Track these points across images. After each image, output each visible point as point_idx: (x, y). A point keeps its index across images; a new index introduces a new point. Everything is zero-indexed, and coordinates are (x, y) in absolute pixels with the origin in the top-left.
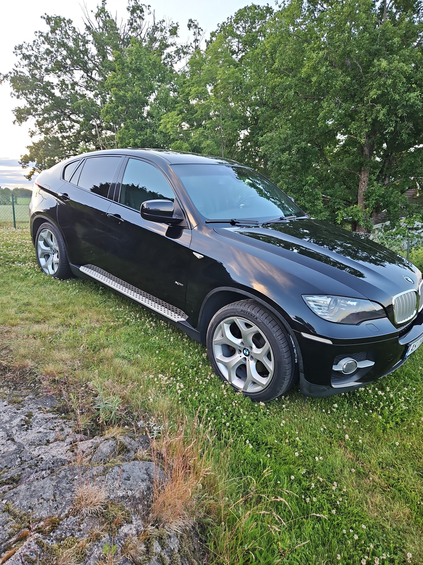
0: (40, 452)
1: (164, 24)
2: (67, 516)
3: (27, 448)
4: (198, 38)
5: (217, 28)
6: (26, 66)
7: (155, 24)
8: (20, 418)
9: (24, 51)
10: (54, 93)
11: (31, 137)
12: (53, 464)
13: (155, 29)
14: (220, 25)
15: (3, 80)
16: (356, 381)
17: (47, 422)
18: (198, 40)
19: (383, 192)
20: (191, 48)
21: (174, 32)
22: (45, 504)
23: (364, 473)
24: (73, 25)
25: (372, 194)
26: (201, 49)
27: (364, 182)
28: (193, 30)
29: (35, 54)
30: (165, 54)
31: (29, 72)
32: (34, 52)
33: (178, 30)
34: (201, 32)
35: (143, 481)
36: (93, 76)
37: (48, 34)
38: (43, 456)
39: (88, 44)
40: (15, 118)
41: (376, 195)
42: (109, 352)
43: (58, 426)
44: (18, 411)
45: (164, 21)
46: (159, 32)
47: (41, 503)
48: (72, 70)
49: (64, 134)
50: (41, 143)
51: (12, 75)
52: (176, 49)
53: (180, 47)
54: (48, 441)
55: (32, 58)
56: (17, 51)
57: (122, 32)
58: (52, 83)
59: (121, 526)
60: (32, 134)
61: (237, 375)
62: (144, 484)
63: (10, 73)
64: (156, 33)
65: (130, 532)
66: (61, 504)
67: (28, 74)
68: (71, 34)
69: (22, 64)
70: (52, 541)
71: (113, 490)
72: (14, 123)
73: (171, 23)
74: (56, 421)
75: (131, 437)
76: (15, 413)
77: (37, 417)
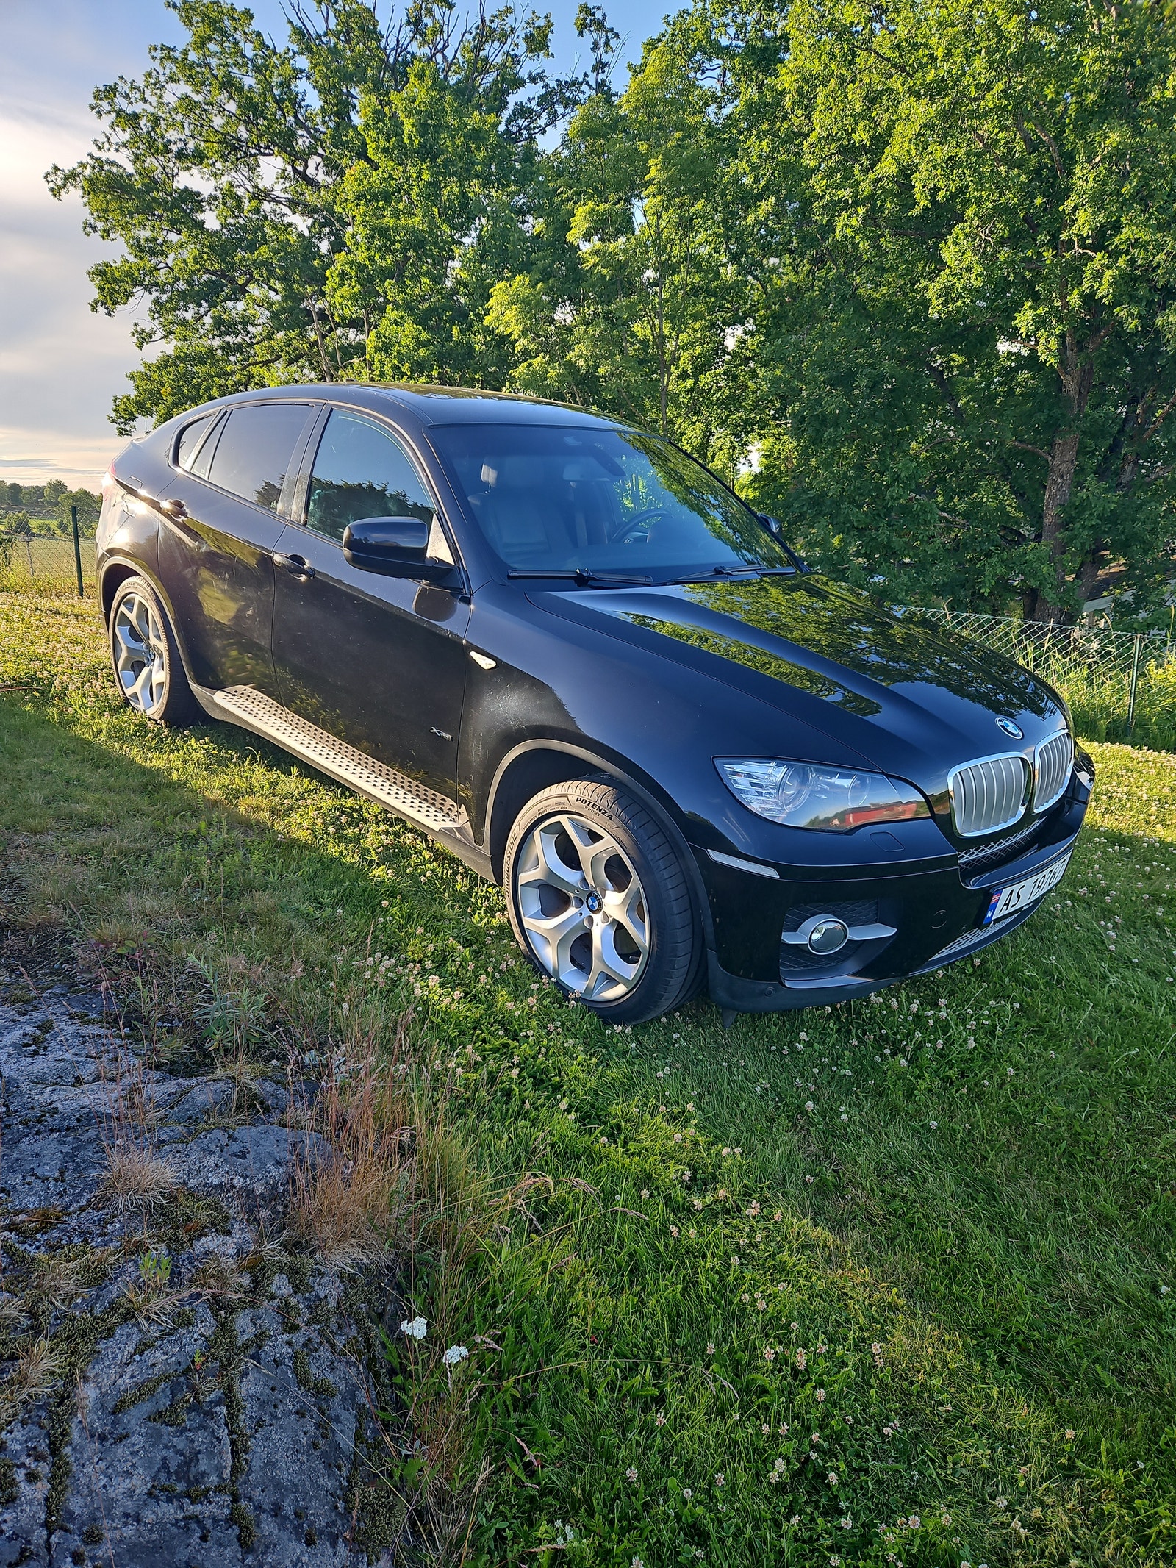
0: (54, 1098)
1: (510, 20)
2: (82, 1209)
3: (24, 1087)
4: (605, 59)
5: (663, 28)
6: (125, 145)
7: (483, 19)
8: (22, 1032)
9: (121, 102)
10: (203, 222)
11: (141, 347)
12: (78, 1120)
13: (485, 33)
14: (671, 19)
15: (64, 186)
16: (854, 975)
17: (84, 1043)
18: (606, 65)
19: (1113, 506)
20: (585, 87)
21: (538, 42)
22: (38, 1185)
23: (835, 1186)
24: (255, 25)
25: (1083, 512)
26: (613, 91)
27: (1062, 477)
28: (590, 37)
29: (151, 110)
30: (511, 106)
31: (134, 163)
32: (147, 106)
33: (550, 36)
34: (613, 42)
35: (278, 1163)
36: (311, 171)
37: (186, 52)
38: (59, 1105)
39: (298, 82)
40: (96, 294)
41: (1092, 514)
42: (264, 900)
43: (108, 1052)
44: (22, 1018)
45: (510, 10)
46: (496, 44)
47: (29, 1183)
48: (254, 155)
49: (228, 339)
50: (166, 363)
51: (88, 172)
52: (543, 91)
53: (553, 84)
54: (78, 1080)
55: (143, 122)
56: (101, 102)
57: (392, 43)
58: (198, 194)
59: (201, 1235)
60: (143, 338)
61: (573, 960)
62: (281, 1170)
63: (82, 165)
64: (487, 47)
65: (223, 1249)
66: (74, 1187)
67: (130, 169)
68: (249, 54)
69: (114, 140)
70: (37, 1248)
71: (199, 1172)
72: (94, 309)
73: (528, 16)
74: (105, 1041)
75: (277, 1082)
76: (13, 1021)
77: (62, 1030)
